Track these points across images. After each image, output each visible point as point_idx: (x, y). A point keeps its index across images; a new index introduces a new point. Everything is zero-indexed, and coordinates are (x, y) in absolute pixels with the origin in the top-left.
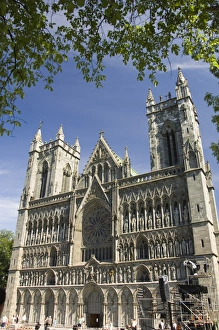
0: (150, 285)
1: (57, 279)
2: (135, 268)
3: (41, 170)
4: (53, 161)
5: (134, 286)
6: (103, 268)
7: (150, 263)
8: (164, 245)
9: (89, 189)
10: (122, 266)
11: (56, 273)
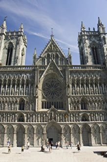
0: (90, 123)
1: (26, 118)
2: (80, 114)
3: (7, 47)
4: (18, 43)
5: (80, 124)
6: (60, 113)
7: (89, 112)
8: (96, 103)
9: (48, 66)
10: (73, 113)
11: (25, 115)
